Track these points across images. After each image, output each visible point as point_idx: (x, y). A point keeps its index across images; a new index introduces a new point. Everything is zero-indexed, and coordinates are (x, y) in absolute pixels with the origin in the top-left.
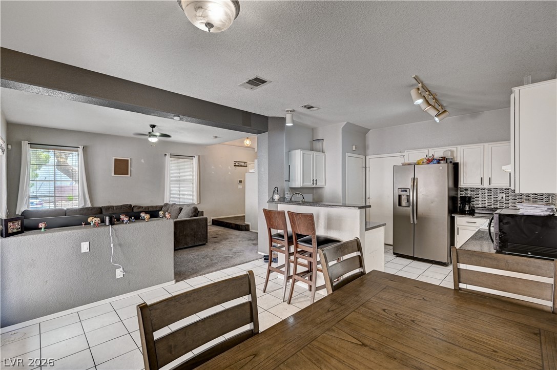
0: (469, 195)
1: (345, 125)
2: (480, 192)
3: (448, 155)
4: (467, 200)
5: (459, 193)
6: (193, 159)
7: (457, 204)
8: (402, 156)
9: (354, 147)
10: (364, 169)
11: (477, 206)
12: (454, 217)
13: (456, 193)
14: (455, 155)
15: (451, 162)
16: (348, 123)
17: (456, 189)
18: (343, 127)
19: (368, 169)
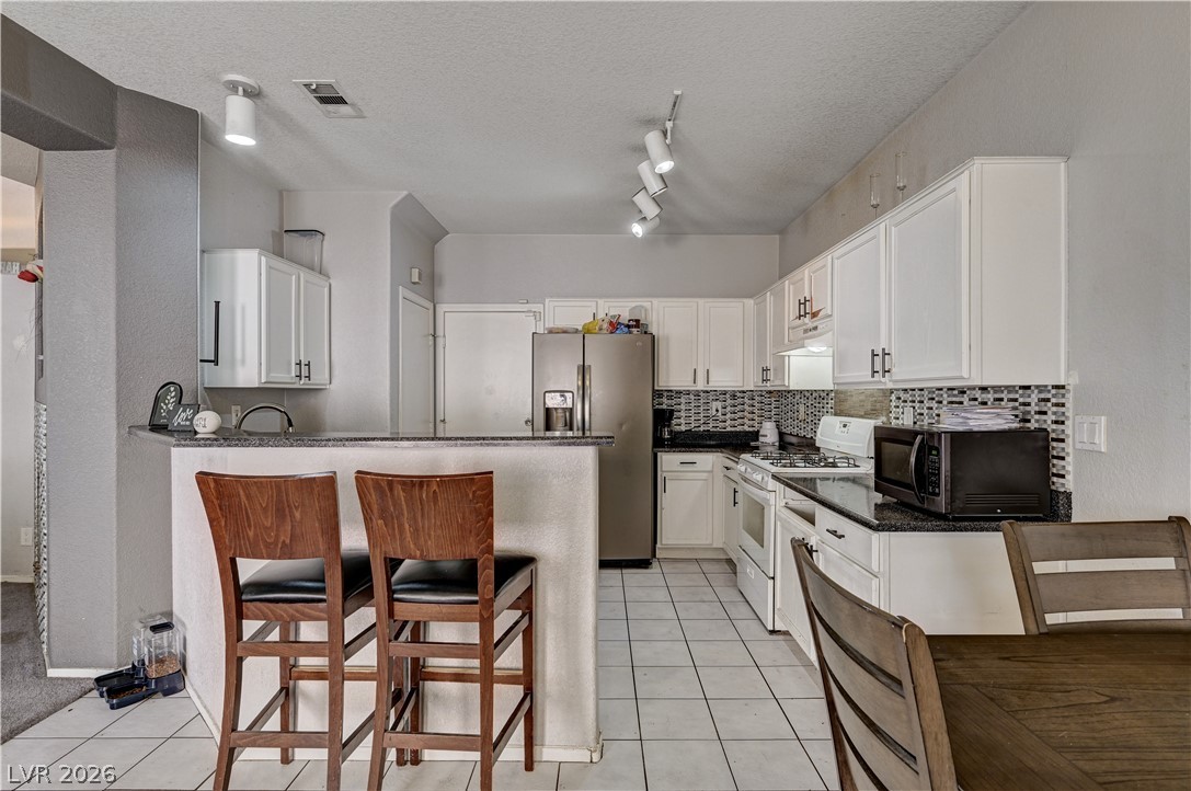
1: (403, 199)
3: (642, 317)
4: (667, 417)
8: (530, 311)
9: (415, 272)
10: (432, 340)
11: (679, 428)
12: (656, 454)
14: (650, 319)
16: (410, 197)
18: (396, 206)
19: (440, 341)
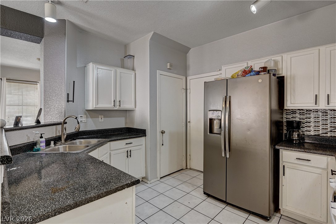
0: (297, 119)
2: (312, 115)
3: (271, 66)
4: (295, 126)
5: (285, 116)
6: (37, 85)
7: (282, 130)
8: (221, 74)
10: (184, 91)
11: (308, 133)
12: (278, 150)
13: (281, 116)
14: (280, 67)
15: (274, 75)
17: (281, 111)
19: (188, 91)
